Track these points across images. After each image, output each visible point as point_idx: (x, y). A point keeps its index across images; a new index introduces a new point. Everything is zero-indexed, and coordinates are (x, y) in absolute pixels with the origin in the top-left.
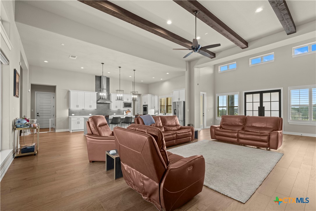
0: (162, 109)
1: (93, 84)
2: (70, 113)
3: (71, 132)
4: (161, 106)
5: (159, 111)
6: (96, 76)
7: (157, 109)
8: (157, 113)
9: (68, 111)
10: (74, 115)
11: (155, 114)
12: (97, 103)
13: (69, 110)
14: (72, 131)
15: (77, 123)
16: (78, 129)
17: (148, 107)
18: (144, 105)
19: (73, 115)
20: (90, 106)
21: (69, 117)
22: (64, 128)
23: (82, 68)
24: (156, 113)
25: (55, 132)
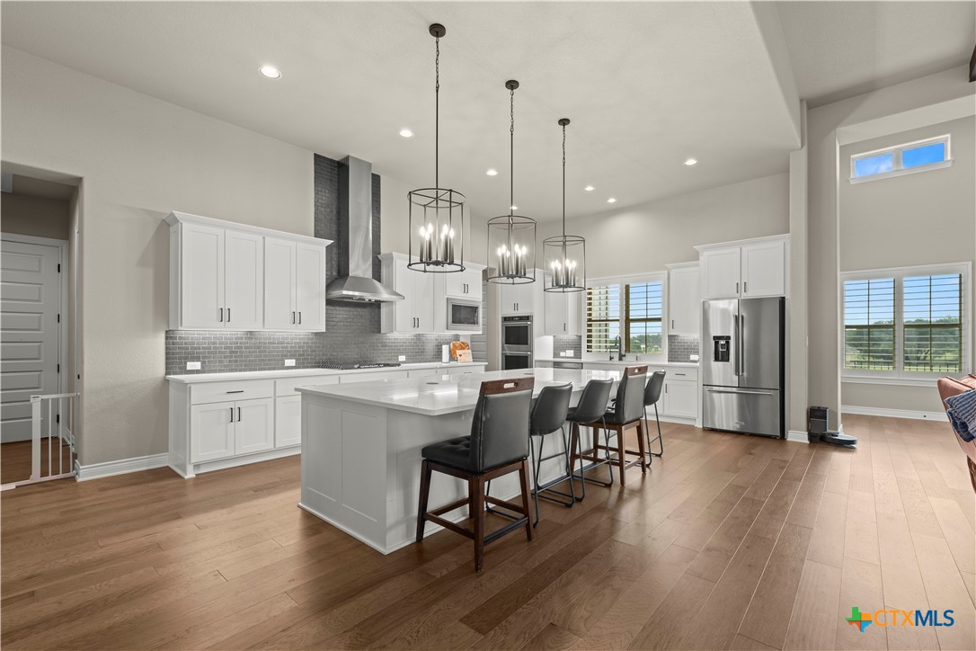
0: (592, 334)
1: (304, 197)
2: (176, 357)
3: (190, 474)
4: (590, 320)
5: (584, 344)
6: (318, 159)
7: (570, 335)
8: (570, 353)
9: (161, 340)
10: (197, 365)
11: (556, 355)
12: (330, 302)
13: (169, 336)
14: (197, 466)
15: (226, 416)
16: (230, 453)
17: (531, 325)
18: (505, 319)
19: (191, 365)
20: (296, 318)
21: (166, 382)
22: (137, 452)
23: (270, 71)
24: (562, 354)
25: (73, 479)
